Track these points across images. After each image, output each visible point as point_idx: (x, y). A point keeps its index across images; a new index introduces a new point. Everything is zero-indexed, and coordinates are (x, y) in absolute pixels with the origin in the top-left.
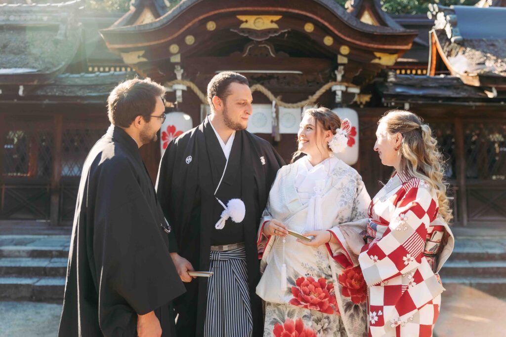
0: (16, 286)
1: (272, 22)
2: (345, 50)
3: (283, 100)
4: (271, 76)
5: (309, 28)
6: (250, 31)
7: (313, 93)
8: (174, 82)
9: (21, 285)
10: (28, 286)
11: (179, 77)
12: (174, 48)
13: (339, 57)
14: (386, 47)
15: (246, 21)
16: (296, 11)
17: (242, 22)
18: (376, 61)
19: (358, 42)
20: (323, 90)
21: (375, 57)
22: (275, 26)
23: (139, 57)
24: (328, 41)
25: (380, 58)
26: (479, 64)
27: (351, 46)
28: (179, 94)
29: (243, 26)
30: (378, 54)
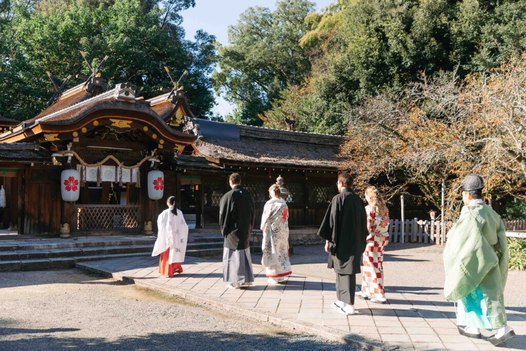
0: (12, 264)
1: (128, 124)
2: (162, 142)
3: (124, 165)
4: (116, 151)
5: (146, 129)
6: (116, 128)
7: (139, 162)
8: (66, 151)
9: (14, 263)
10: (18, 264)
11: (69, 149)
12: (75, 134)
13: (159, 145)
14: (183, 142)
15: (115, 123)
16: (143, 121)
17: (113, 123)
18: (176, 148)
19: (171, 139)
20: (144, 160)
21: (176, 146)
22: (129, 126)
23: (55, 137)
24: (154, 136)
25: (177, 147)
26: (215, 152)
27: (165, 140)
28: (70, 158)
29: (113, 125)
30: (176, 145)
